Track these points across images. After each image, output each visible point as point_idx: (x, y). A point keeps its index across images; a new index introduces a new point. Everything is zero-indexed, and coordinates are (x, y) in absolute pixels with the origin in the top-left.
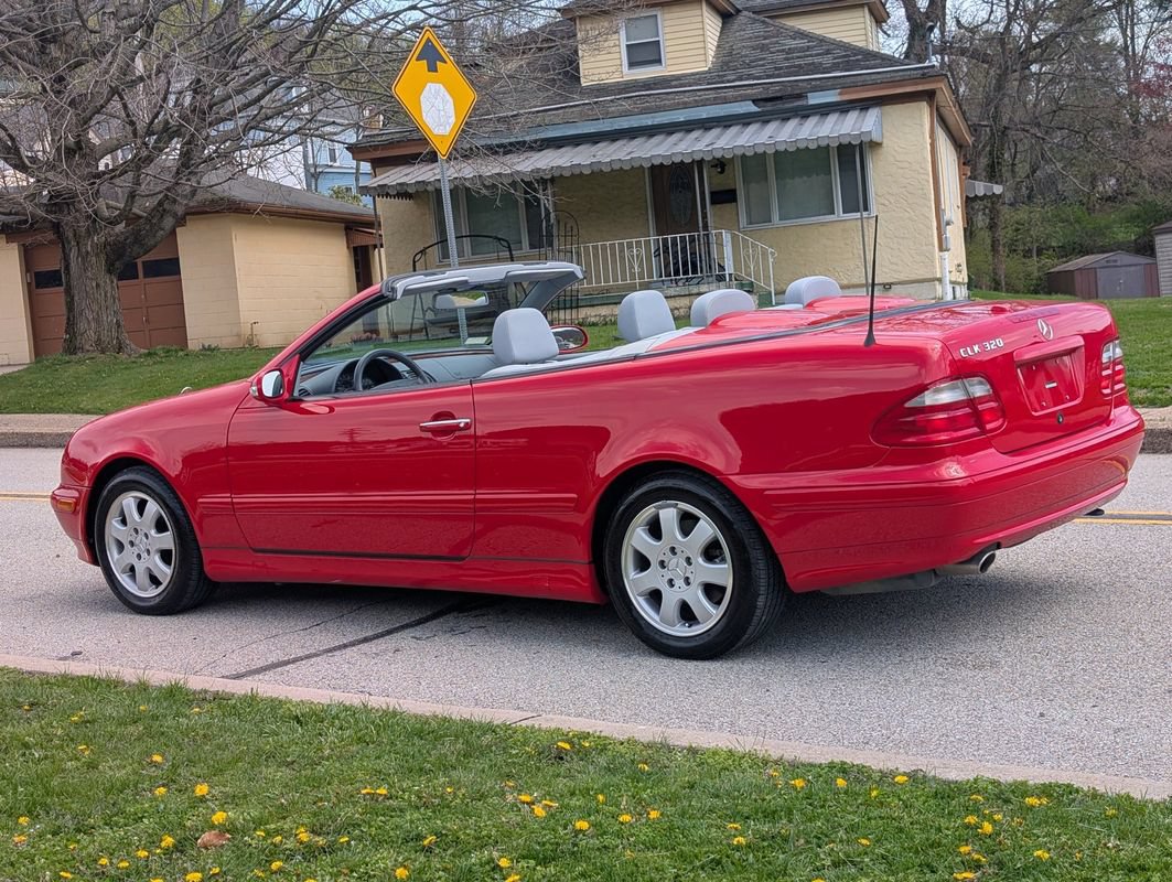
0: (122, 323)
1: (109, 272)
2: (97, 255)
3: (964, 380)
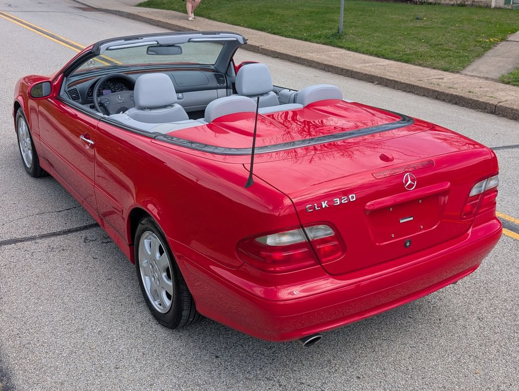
3: (305, 228)
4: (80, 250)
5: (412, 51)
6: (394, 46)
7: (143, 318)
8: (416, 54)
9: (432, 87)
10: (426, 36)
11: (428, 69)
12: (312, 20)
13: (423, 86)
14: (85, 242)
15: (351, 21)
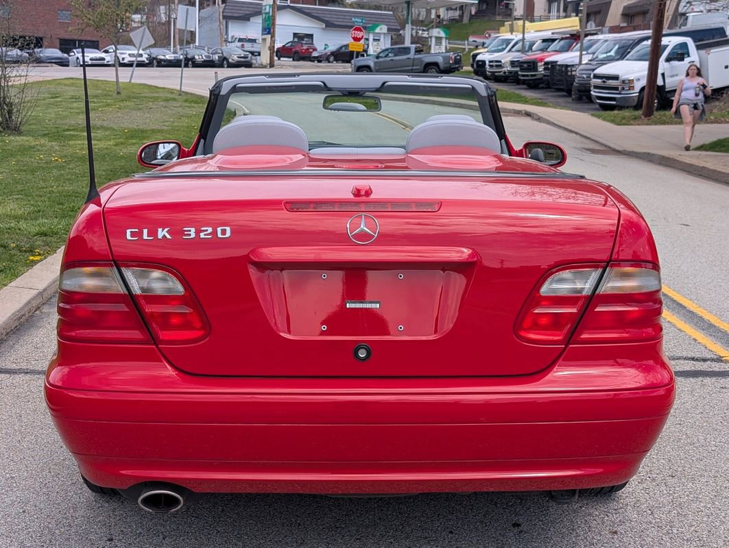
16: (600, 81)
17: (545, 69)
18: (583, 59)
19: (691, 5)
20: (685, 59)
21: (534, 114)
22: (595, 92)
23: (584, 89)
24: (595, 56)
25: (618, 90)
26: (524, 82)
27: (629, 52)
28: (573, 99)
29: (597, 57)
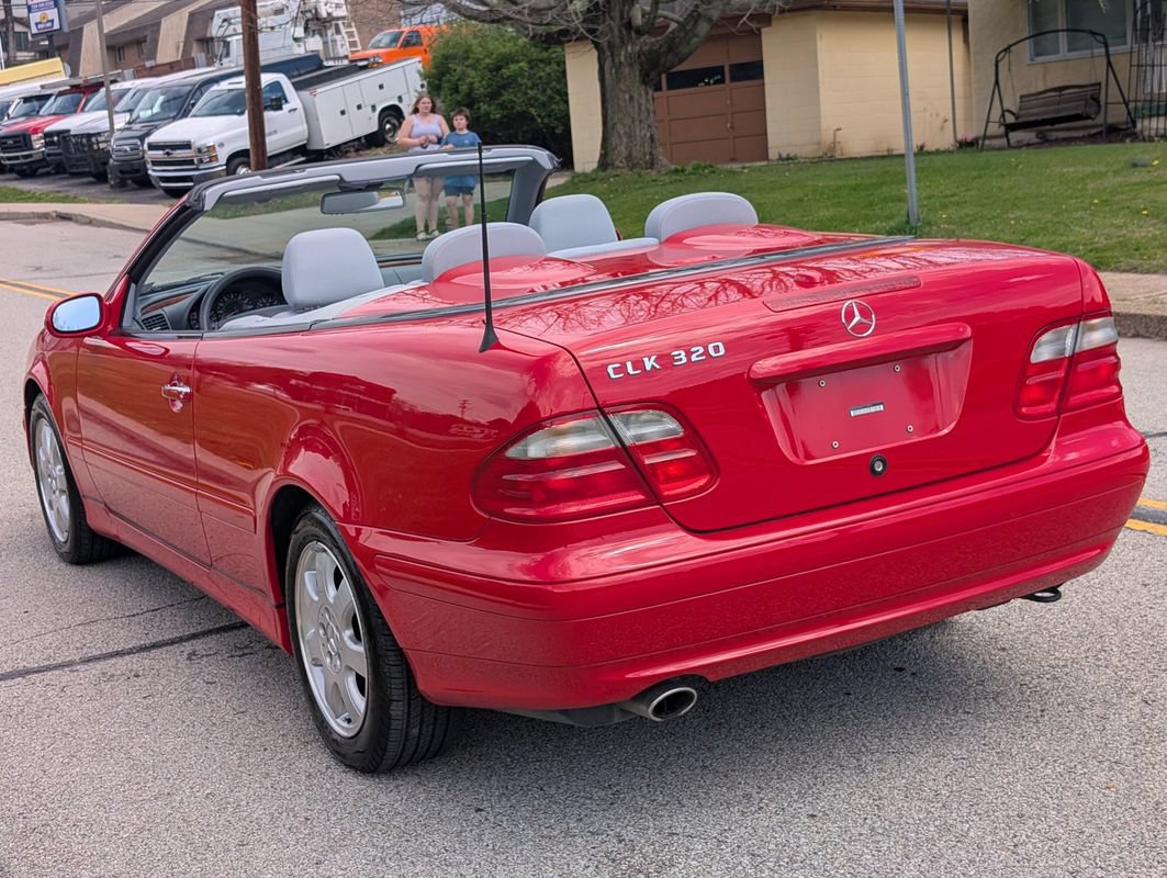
0: (656, 137)
1: (644, 83)
2: (631, 65)
3: (611, 417)
4: (176, 673)
5: (1115, 240)
6: (1061, 235)
7: (314, 765)
8: (1122, 245)
9: (1158, 309)
10: (1156, 202)
11: (1155, 276)
12: (839, 204)
13: (1132, 311)
14: (189, 659)
15: (948, 192)
16: (161, 152)
17: (47, 144)
18: (115, 121)
19: (230, 24)
20: (284, 106)
21: (76, 216)
22: (154, 170)
23: (129, 169)
24: (134, 116)
25: (193, 164)
26: (12, 169)
27: (193, 105)
28: (112, 187)
29: (138, 117)
